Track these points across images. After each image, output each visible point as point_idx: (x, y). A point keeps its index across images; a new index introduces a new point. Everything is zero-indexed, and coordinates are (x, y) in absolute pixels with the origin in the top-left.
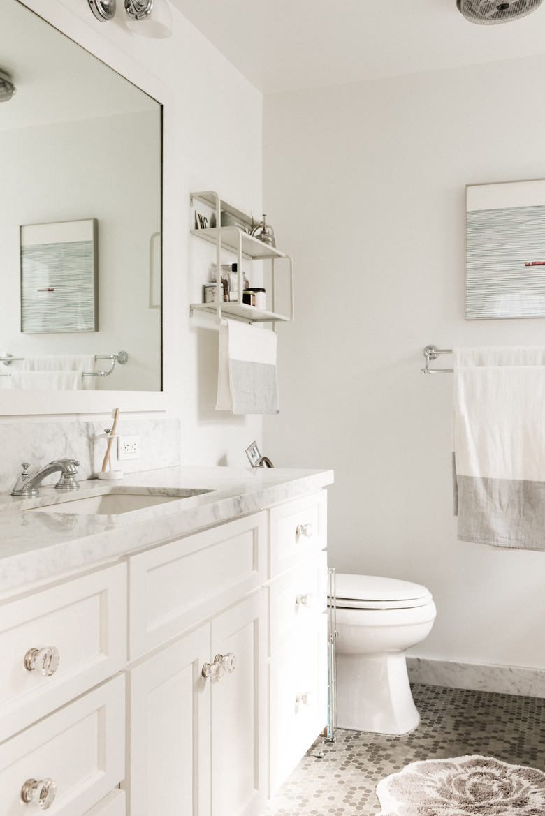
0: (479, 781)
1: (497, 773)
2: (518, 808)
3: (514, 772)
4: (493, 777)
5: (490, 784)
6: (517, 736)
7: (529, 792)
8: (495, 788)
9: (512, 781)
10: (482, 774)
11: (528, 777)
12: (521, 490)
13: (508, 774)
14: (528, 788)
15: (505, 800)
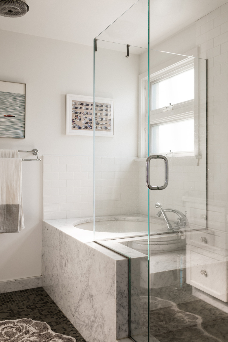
0: (7, 331)
1: (12, 325)
2: (27, 335)
3: (17, 322)
4: (11, 327)
5: (11, 330)
6: (9, 309)
7: (27, 328)
8: (14, 331)
9: (19, 326)
10: (6, 327)
11: (24, 322)
12: (5, 209)
13: (16, 324)
14: (26, 326)
15: (20, 334)
